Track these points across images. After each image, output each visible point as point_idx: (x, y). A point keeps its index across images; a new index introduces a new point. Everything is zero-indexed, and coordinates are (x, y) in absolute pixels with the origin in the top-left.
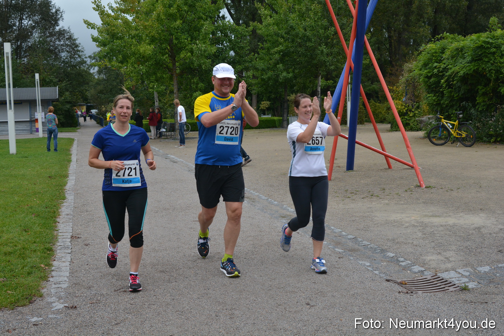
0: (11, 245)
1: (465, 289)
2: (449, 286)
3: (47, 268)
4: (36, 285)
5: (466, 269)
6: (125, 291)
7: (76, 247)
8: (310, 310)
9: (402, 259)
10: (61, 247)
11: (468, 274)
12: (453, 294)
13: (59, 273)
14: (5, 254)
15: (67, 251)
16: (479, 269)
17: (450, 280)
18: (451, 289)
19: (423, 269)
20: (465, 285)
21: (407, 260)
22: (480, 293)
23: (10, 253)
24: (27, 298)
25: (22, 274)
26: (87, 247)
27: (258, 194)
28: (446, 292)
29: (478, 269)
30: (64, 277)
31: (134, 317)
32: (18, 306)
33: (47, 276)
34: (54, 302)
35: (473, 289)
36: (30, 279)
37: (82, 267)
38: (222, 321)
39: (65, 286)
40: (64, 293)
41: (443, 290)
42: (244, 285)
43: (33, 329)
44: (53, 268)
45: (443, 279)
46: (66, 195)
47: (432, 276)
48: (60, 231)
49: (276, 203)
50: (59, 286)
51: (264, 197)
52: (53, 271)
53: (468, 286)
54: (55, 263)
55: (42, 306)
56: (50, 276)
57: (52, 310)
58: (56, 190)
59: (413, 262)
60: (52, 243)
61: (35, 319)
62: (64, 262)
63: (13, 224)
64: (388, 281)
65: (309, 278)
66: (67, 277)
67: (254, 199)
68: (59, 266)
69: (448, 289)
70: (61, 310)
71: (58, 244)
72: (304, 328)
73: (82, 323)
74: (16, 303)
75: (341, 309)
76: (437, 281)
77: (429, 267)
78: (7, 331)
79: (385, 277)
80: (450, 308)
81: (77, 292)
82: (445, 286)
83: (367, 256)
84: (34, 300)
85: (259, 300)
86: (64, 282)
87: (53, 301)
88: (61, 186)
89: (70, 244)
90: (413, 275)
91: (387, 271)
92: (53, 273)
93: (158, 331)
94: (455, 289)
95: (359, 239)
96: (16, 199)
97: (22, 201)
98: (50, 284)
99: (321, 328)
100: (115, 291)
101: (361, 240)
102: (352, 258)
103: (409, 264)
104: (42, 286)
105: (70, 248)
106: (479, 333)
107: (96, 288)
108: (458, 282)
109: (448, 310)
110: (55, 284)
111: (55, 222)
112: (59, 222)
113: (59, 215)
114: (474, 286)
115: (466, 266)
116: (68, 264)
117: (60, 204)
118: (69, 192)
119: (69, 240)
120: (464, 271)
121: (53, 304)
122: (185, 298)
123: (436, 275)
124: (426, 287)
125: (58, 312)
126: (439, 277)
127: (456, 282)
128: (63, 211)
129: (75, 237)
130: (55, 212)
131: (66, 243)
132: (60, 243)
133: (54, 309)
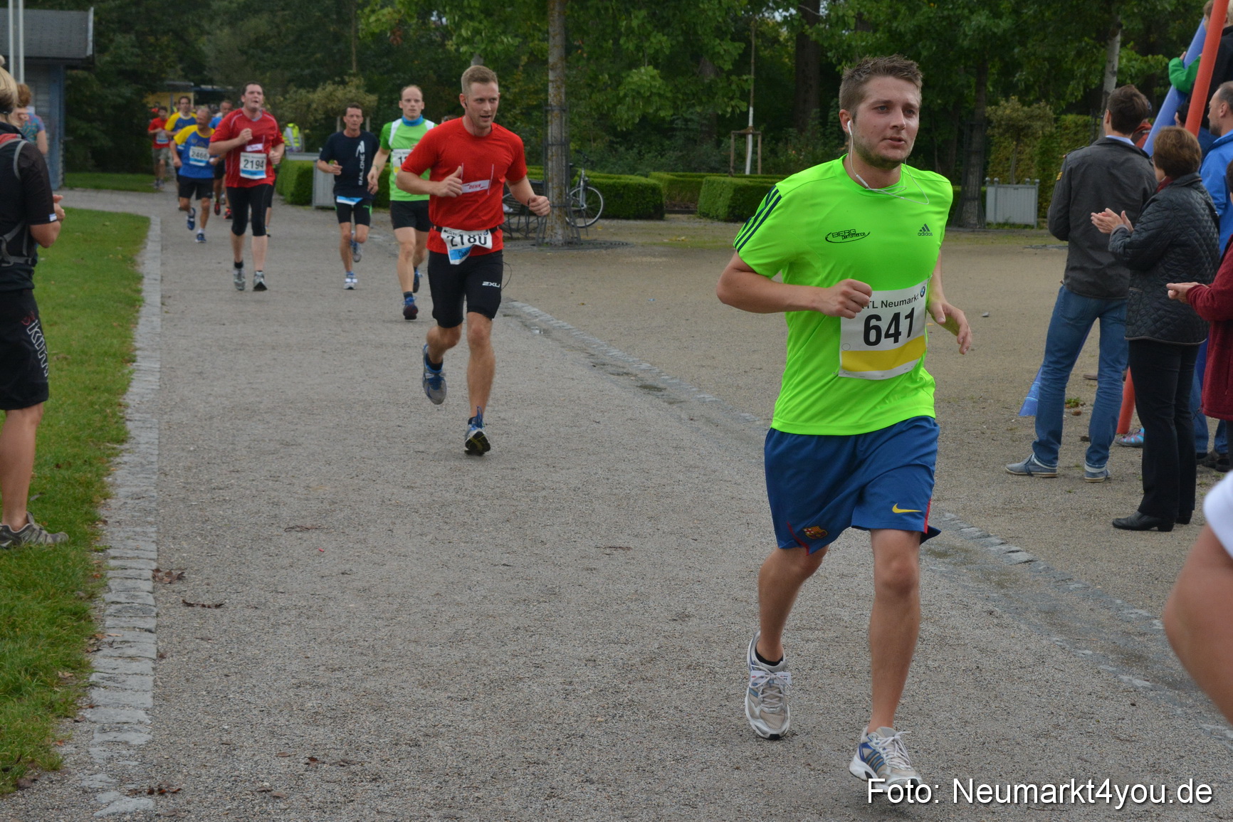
3: (67, 674)
4: (34, 729)
7: (172, 611)
10: (119, 606)
13: (117, 695)
15: (141, 623)
24: (6, 770)
26: (216, 612)
30: (137, 708)
33: (72, 703)
34: (104, 790)
37: (196, 680)
39: (138, 739)
40: (137, 763)
44: (93, 678)
46: (129, 426)
48: (112, 552)
50: (118, 739)
52: (93, 685)
54: (98, 660)
55: (62, 799)
56: (83, 702)
57: (98, 813)
58: (91, 405)
60: (86, 593)
62: (132, 658)
66: (146, 709)
68: (116, 671)
70: (128, 817)
71: (110, 597)
81: (182, 760)
84: (32, 778)
86: (136, 727)
87: (97, 785)
88: (108, 391)
89: (150, 600)
92: (95, 694)
98: (85, 729)
104: (58, 736)
105: (154, 614)
110: (103, 731)
111: (94, 521)
112: (105, 522)
113: (106, 496)
116: (147, 666)
117: (109, 456)
118: (138, 416)
119: (148, 586)
121: (99, 796)
125: (119, 820)
128: (118, 482)
129: (167, 576)
130: (88, 485)
131: (137, 597)
132: (115, 592)
133: (104, 812)
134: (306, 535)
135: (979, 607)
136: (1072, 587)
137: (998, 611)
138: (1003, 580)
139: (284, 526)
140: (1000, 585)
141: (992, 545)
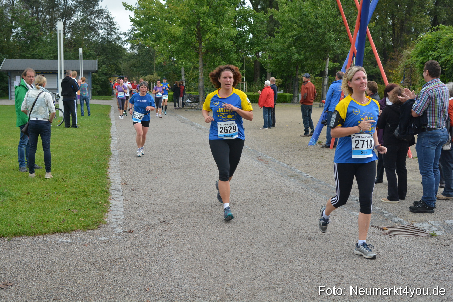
0: (75, 187)
1: (433, 235)
2: (421, 233)
3: (106, 204)
4: (100, 216)
5: (437, 221)
6: (168, 223)
7: (125, 191)
8: (310, 243)
9: (386, 212)
10: (114, 190)
11: (437, 225)
12: (423, 238)
13: (116, 209)
14: (72, 193)
15: (119, 194)
16: (448, 222)
17: (423, 228)
18: (422, 235)
19: (402, 220)
20: (433, 232)
21: (389, 213)
22: (445, 239)
23: (75, 193)
24: (95, 224)
25: (88, 207)
26: (135, 191)
27: (271, 157)
28: (418, 237)
29: (446, 222)
30: (120, 211)
31: (177, 241)
32: (90, 229)
33: (107, 210)
34: (116, 228)
35: (440, 235)
36: (95, 211)
37: (132, 205)
38: (243, 246)
39: (122, 217)
40: (122, 222)
41: (416, 235)
42: (259, 224)
43: (103, 245)
44: (111, 205)
45: (417, 228)
46: (112, 152)
47: (408, 225)
48: (111, 179)
49: (285, 165)
50: (117, 218)
51: (275, 160)
52: (111, 207)
53: (435, 233)
54: (111, 201)
55: (107, 230)
56: (109, 210)
57: (115, 233)
58: (104, 147)
59: (395, 214)
60: (107, 187)
61: (103, 238)
62: (118, 201)
63: (73, 171)
64: (373, 226)
65: (310, 221)
66: (123, 211)
67: (267, 161)
68: (115, 204)
69: (420, 235)
71: (112, 188)
72: (305, 254)
73: (138, 242)
74: (88, 227)
75: (333, 243)
76: (412, 229)
77: (407, 218)
78: (84, 245)
79: (371, 224)
80: (419, 247)
81: (131, 222)
82: (418, 232)
83: (358, 208)
84: (101, 225)
85: (271, 234)
86: (121, 215)
87: (114, 227)
88: (107, 144)
89: (121, 189)
90: (394, 224)
91: (374, 220)
92: (112, 208)
93: (195, 250)
94: (426, 235)
95: (352, 195)
96: (72, 153)
97: (77, 155)
98: (110, 215)
99: (318, 255)
100: (161, 222)
101: (354, 196)
102: (346, 209)
103: (391, 215)
104: (105, 217)
105: (122, 192)
106: (438, 264)
107: (145, 220)
108: (429, 230)
109: (417, 249)
110: (114, 216)
111: (107, 172)
112: (109, 172)
113: (109, 167)
114: (441, 234)
115: (437, 219)
116: (122, 202)
117: (108, 158)
118: (113, 149)
119: (120, 186)
120: (435, 222)
121: (115, 229)
122: (215, 230)
123: (412, 224)
124: (403, 232)
125: (120, 234)
126: (414, 226)
127: (427, 230)
128: (111, 164)
129: (124, 184)
130: (105, 164)
131: (118, 188)
132: (113, 187)
133: (116, 232)
134: (153, 174)
135: (301, 187)
136: (321, 183)
137: (305, 189)
138: (306, 181)
139: (147, 172)
140: (305, 183)
141: (303, 174)
